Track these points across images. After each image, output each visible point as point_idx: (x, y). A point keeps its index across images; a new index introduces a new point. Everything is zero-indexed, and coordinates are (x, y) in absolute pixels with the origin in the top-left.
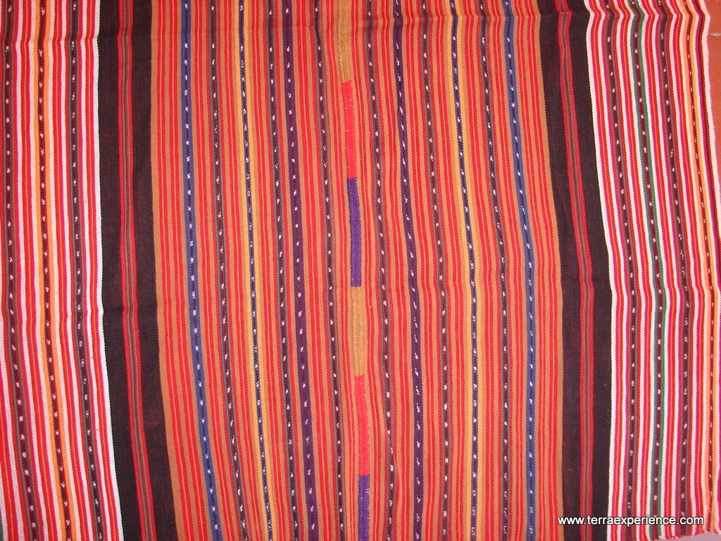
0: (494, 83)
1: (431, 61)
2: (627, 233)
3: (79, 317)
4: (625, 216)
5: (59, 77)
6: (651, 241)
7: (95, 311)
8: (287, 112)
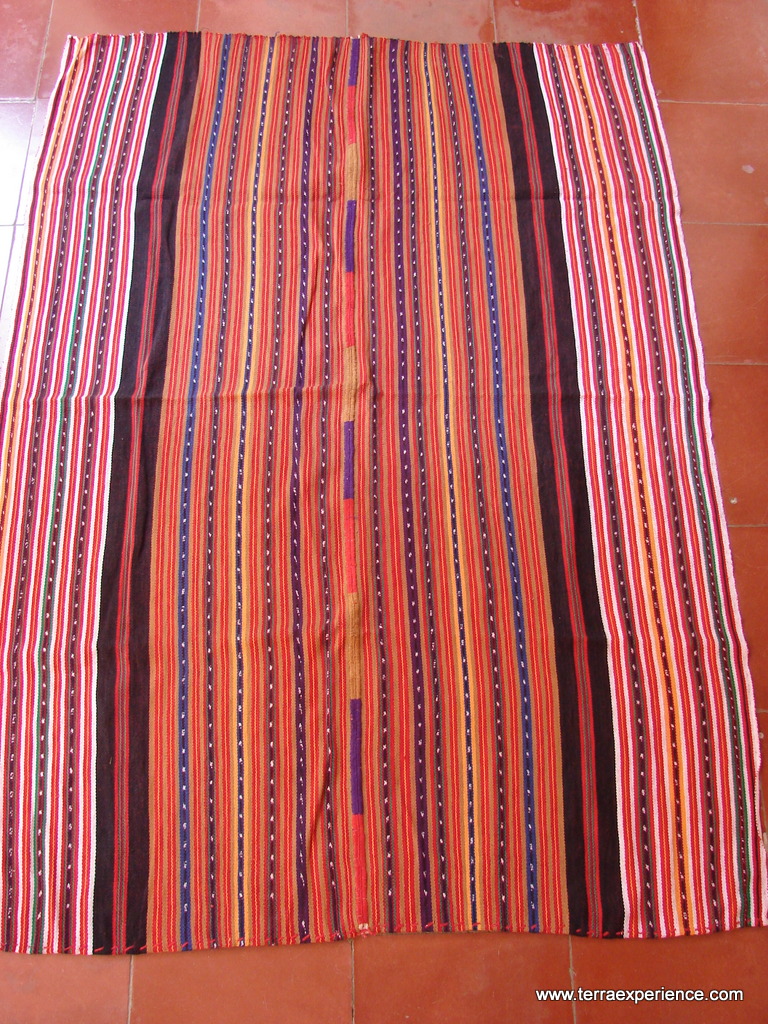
0: (214, 344)
1: (271, 362)
2: (113, 231)
3: (579, 196)
4: (113, 243)
5: (613, 370)
6: (93, 225)
7: (567, 198)
8: (405, 327)
